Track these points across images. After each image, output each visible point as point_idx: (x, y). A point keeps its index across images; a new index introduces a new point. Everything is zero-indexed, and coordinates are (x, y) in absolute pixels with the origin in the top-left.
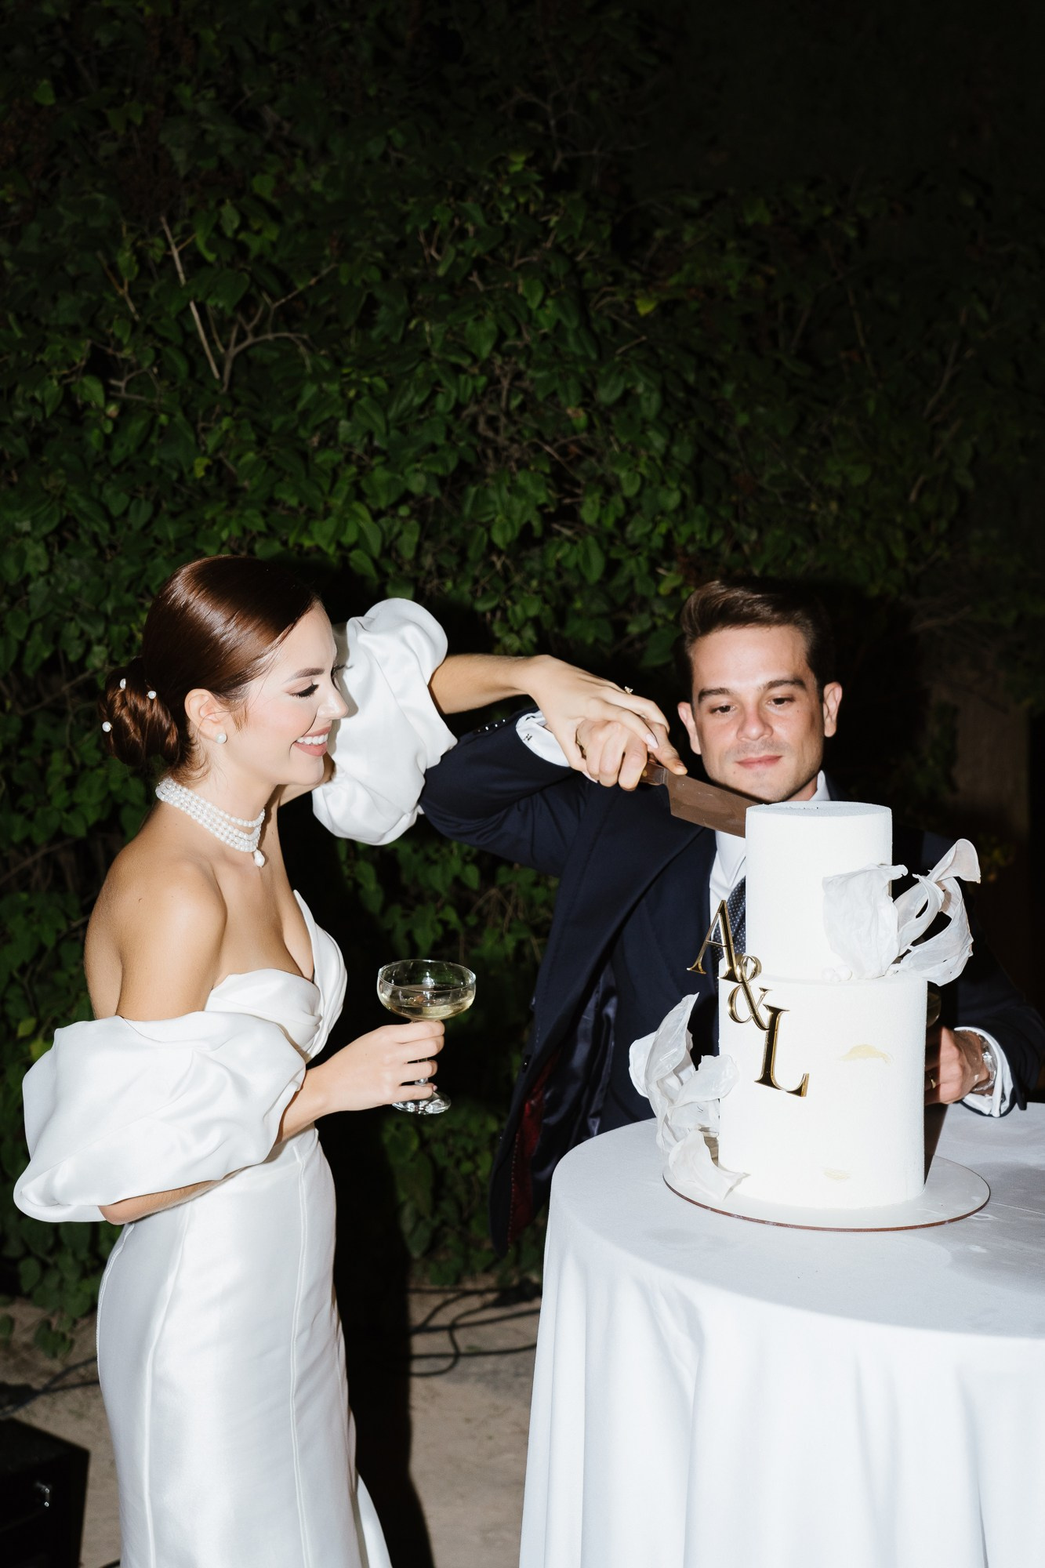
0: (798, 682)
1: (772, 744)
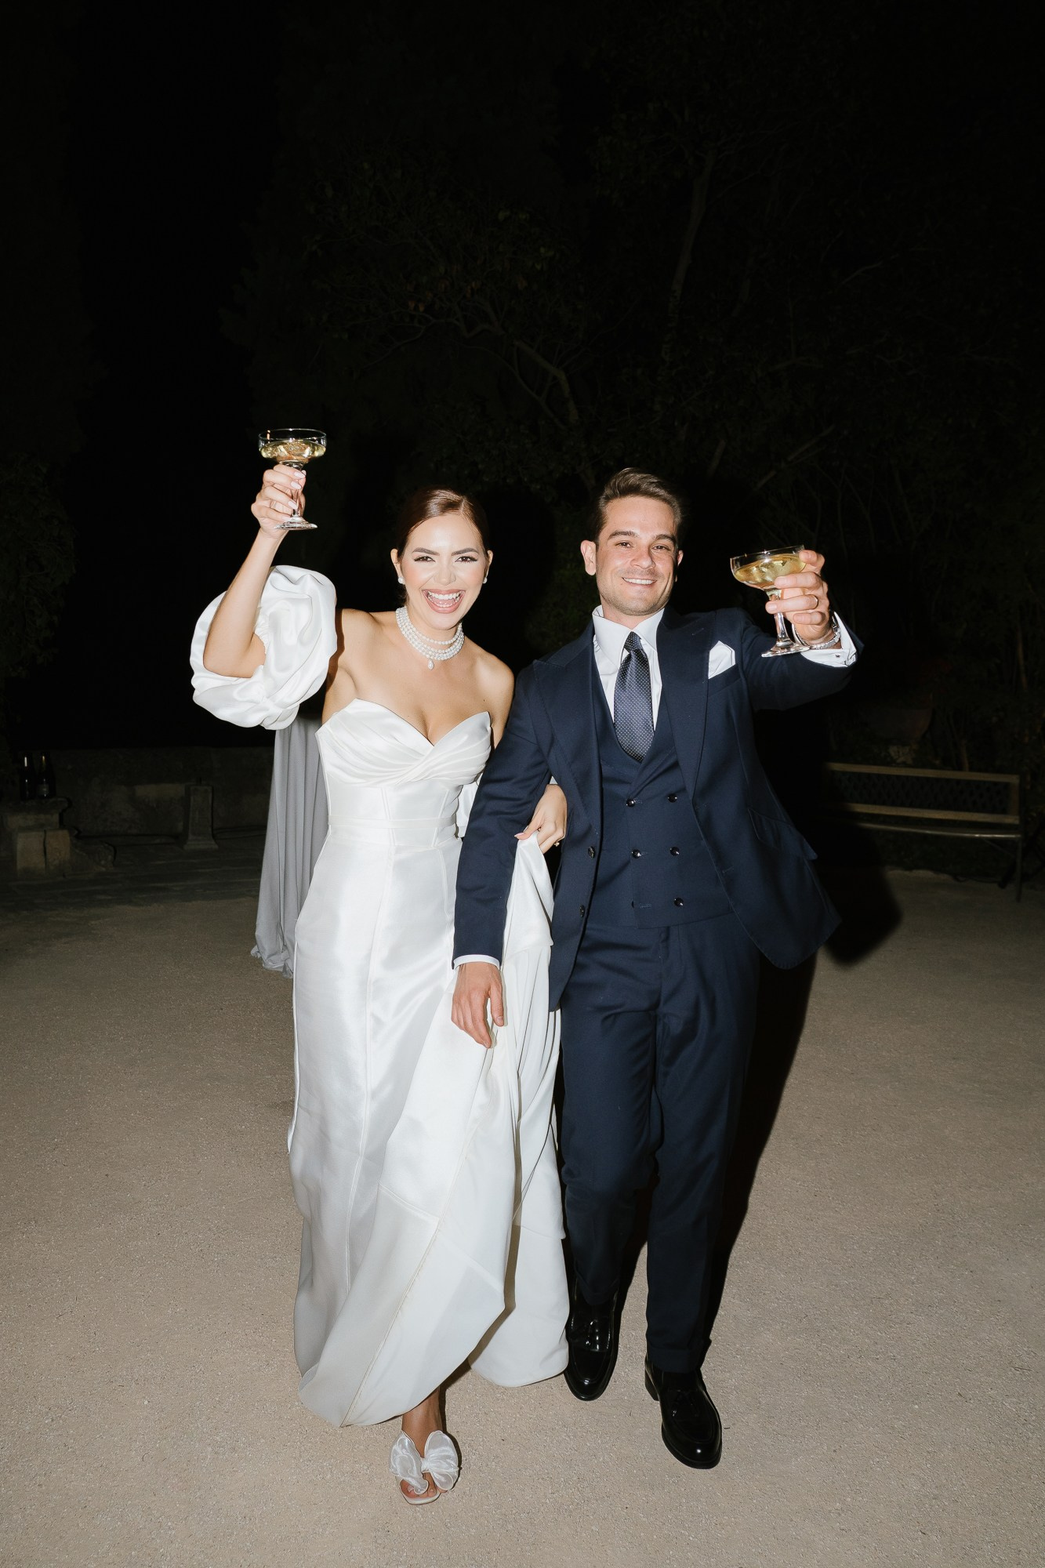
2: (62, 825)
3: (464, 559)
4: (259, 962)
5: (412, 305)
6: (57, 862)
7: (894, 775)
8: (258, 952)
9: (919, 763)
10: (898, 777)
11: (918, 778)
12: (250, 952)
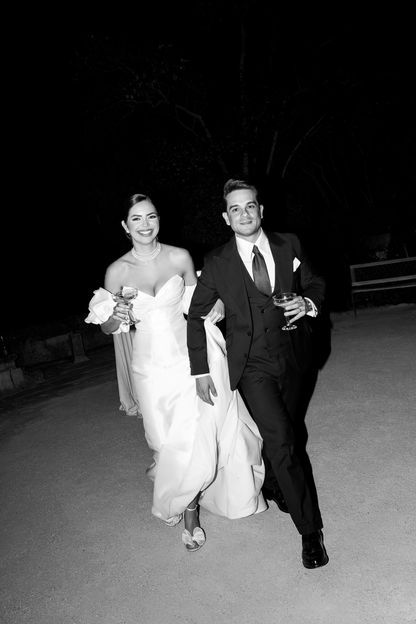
0: (254, 202)
1: (250, 218)
2: (17, 366)
3: (151, 217)
4: (124, 413)
5: (127, 96)
6: (18, 383)
7: (382, 265)
8: (123, 408)
9: (389, 258)
10: (384, 265)
11: (393, 264)
12: (118, 409)
